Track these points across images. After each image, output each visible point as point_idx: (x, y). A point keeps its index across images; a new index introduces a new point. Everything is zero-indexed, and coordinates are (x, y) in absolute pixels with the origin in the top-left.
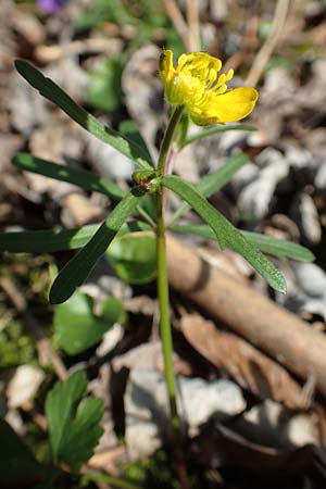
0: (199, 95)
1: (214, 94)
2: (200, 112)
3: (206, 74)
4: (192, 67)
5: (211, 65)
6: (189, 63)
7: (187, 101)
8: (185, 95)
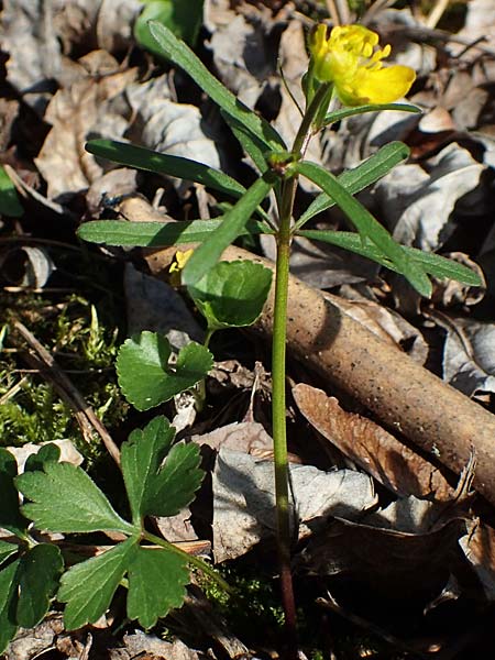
0: (352, 72)
1: (368, 71)
2: (350, 91)
3: (360, 48)
4: (346, 42)
5: (366, 40)
6: (343, 36)
7: (337, 77)
8: (337, 72)
